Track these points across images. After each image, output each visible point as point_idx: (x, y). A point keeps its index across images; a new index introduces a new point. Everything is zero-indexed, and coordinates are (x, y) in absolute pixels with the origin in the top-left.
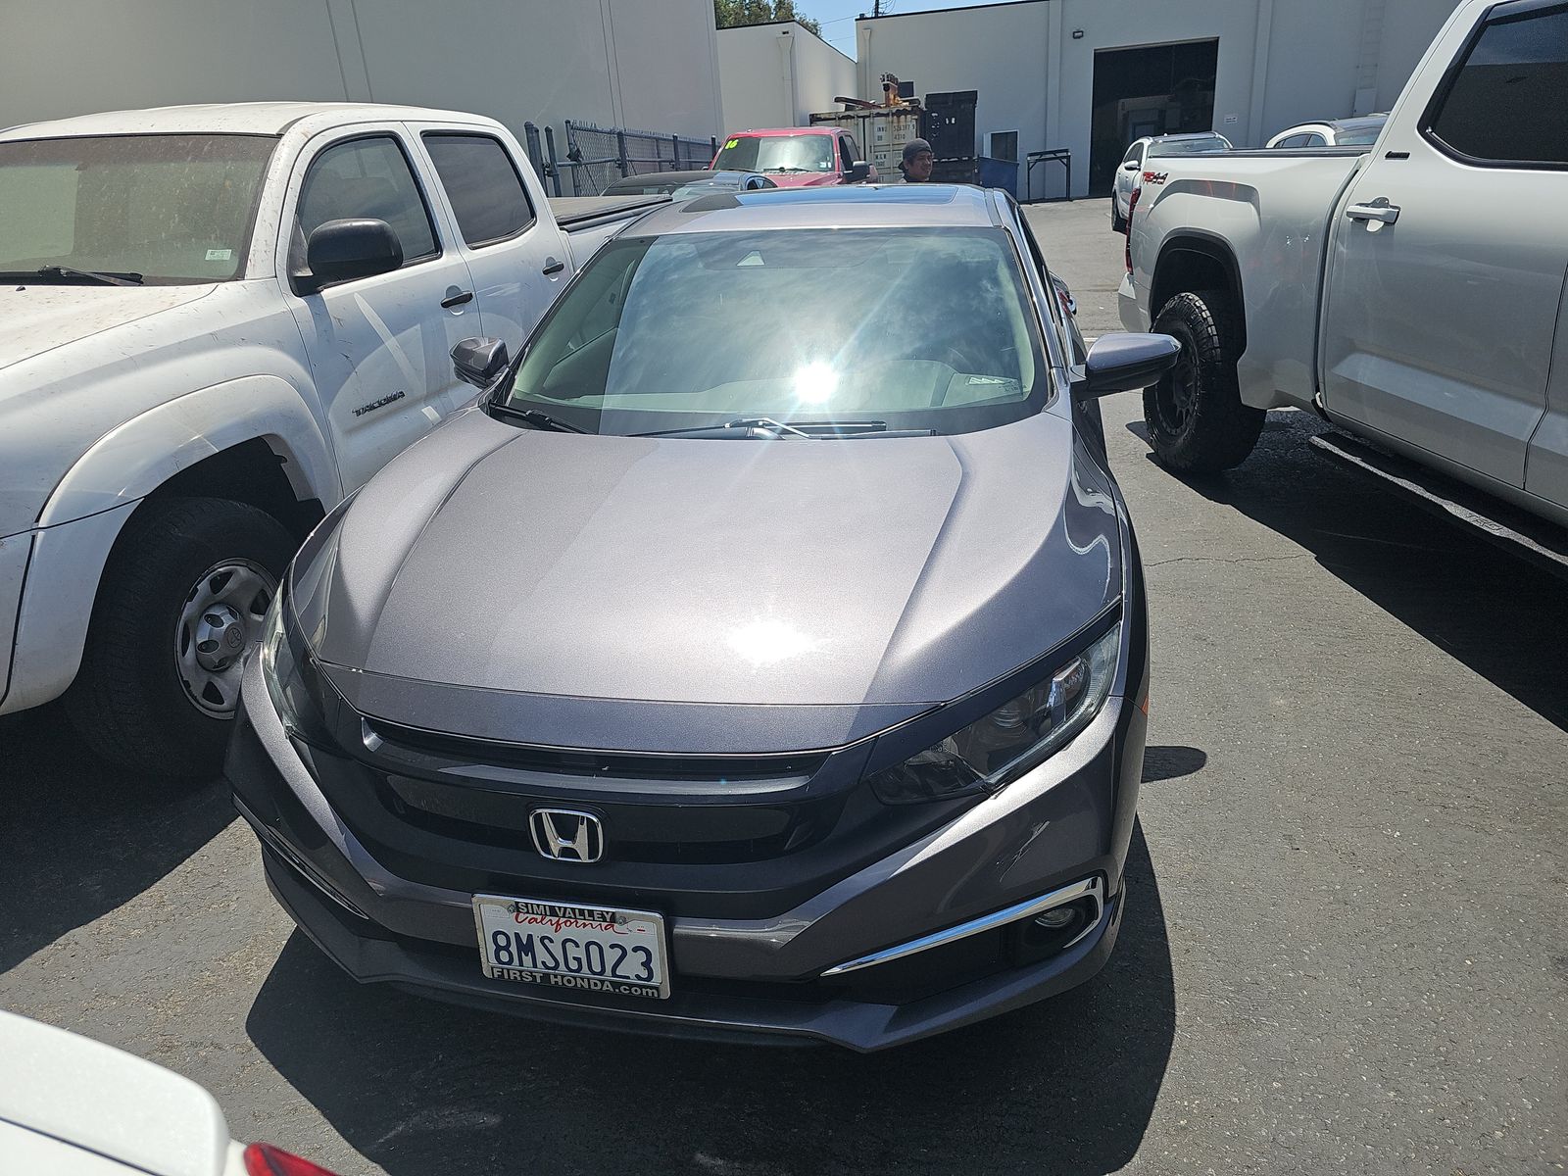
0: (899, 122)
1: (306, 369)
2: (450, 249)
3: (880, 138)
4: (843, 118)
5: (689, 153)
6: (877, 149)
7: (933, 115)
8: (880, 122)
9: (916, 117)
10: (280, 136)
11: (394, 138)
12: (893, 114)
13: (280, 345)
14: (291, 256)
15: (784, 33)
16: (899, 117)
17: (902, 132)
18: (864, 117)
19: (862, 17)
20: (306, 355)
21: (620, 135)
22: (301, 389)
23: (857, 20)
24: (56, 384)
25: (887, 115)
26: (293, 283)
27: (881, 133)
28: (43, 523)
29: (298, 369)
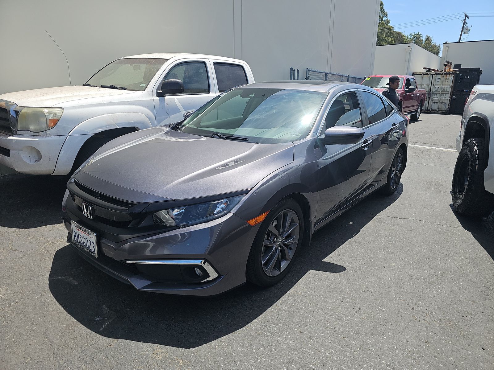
0: (446, 77)
1: (154, 114)
2: (213, 92)
3: (438, 82)
4: (425, 74)
5: (355, 81)
6: (436, 85)
7: (461, 75)
8: (439, 76)
9: (454, 75)
10: (168, 60)
11: (204, 63)
12: (444, 74)
13: (147, 107)
14: (158, 87)
15: (409, 47)
16: (446, 75)
17: (447, 80)
18: (433, 74)
19: (446, 43)
20: (155, 111)
21: (326, 73)
22: (150, 118)
23: (444, 44)
24: (83, 105)
25: (442, 74)
26: (157, 94)
27: (439, 80)
28: (69, 134)
29: (151, 114)
